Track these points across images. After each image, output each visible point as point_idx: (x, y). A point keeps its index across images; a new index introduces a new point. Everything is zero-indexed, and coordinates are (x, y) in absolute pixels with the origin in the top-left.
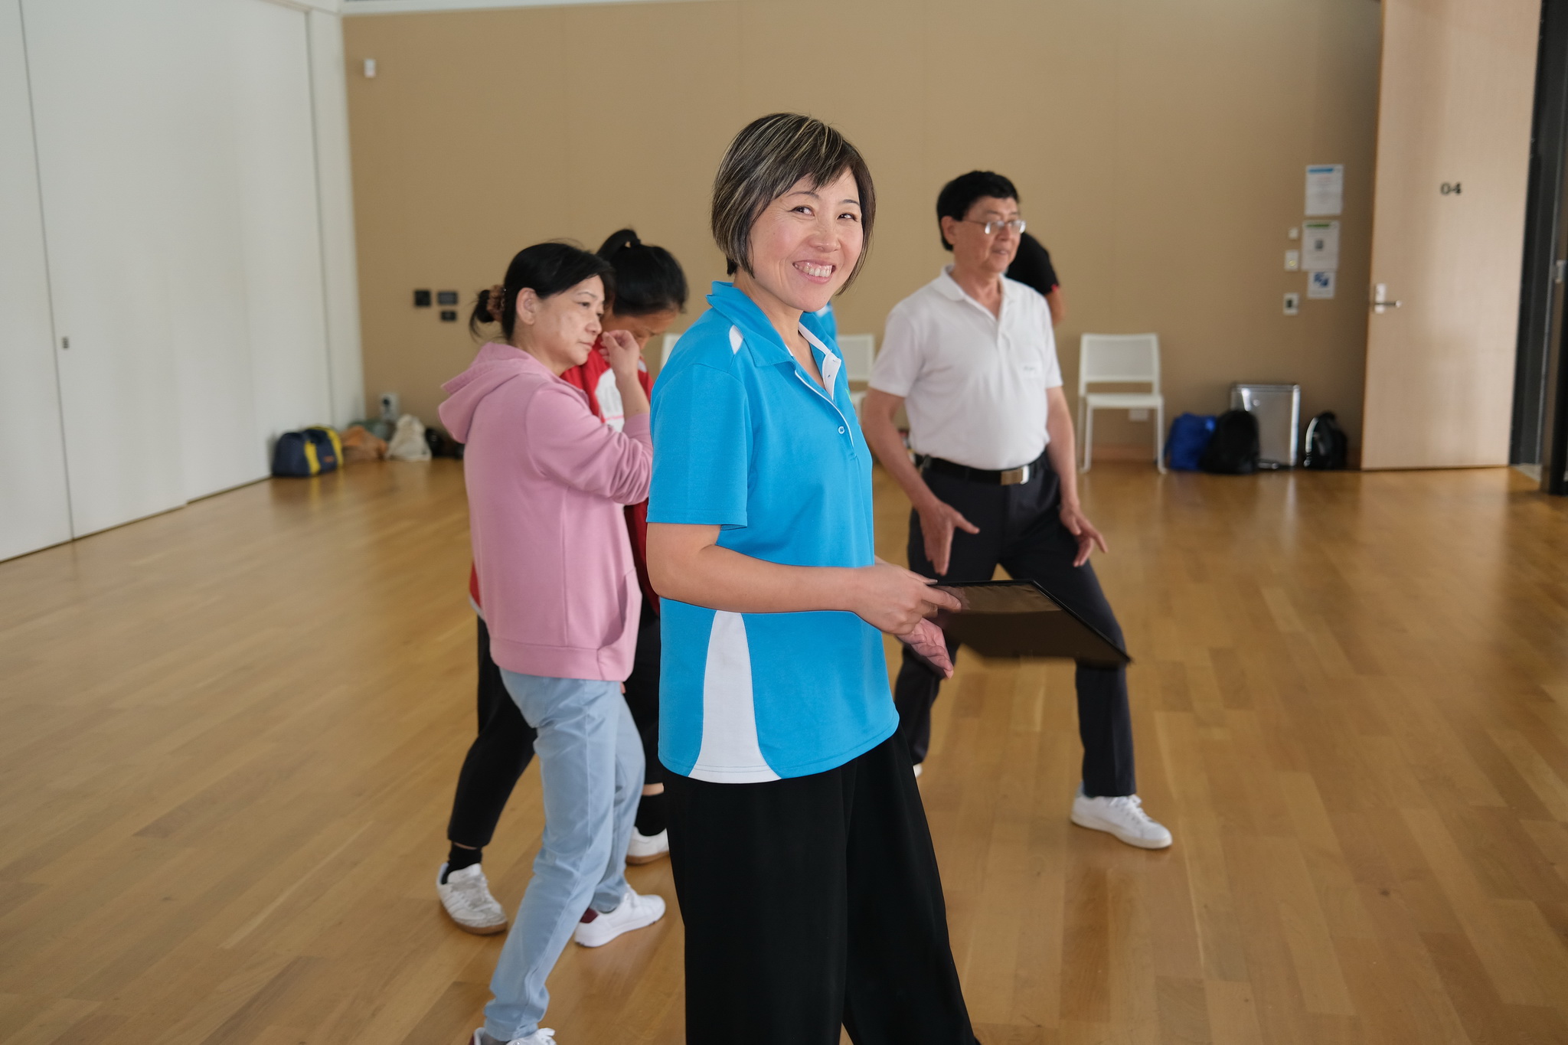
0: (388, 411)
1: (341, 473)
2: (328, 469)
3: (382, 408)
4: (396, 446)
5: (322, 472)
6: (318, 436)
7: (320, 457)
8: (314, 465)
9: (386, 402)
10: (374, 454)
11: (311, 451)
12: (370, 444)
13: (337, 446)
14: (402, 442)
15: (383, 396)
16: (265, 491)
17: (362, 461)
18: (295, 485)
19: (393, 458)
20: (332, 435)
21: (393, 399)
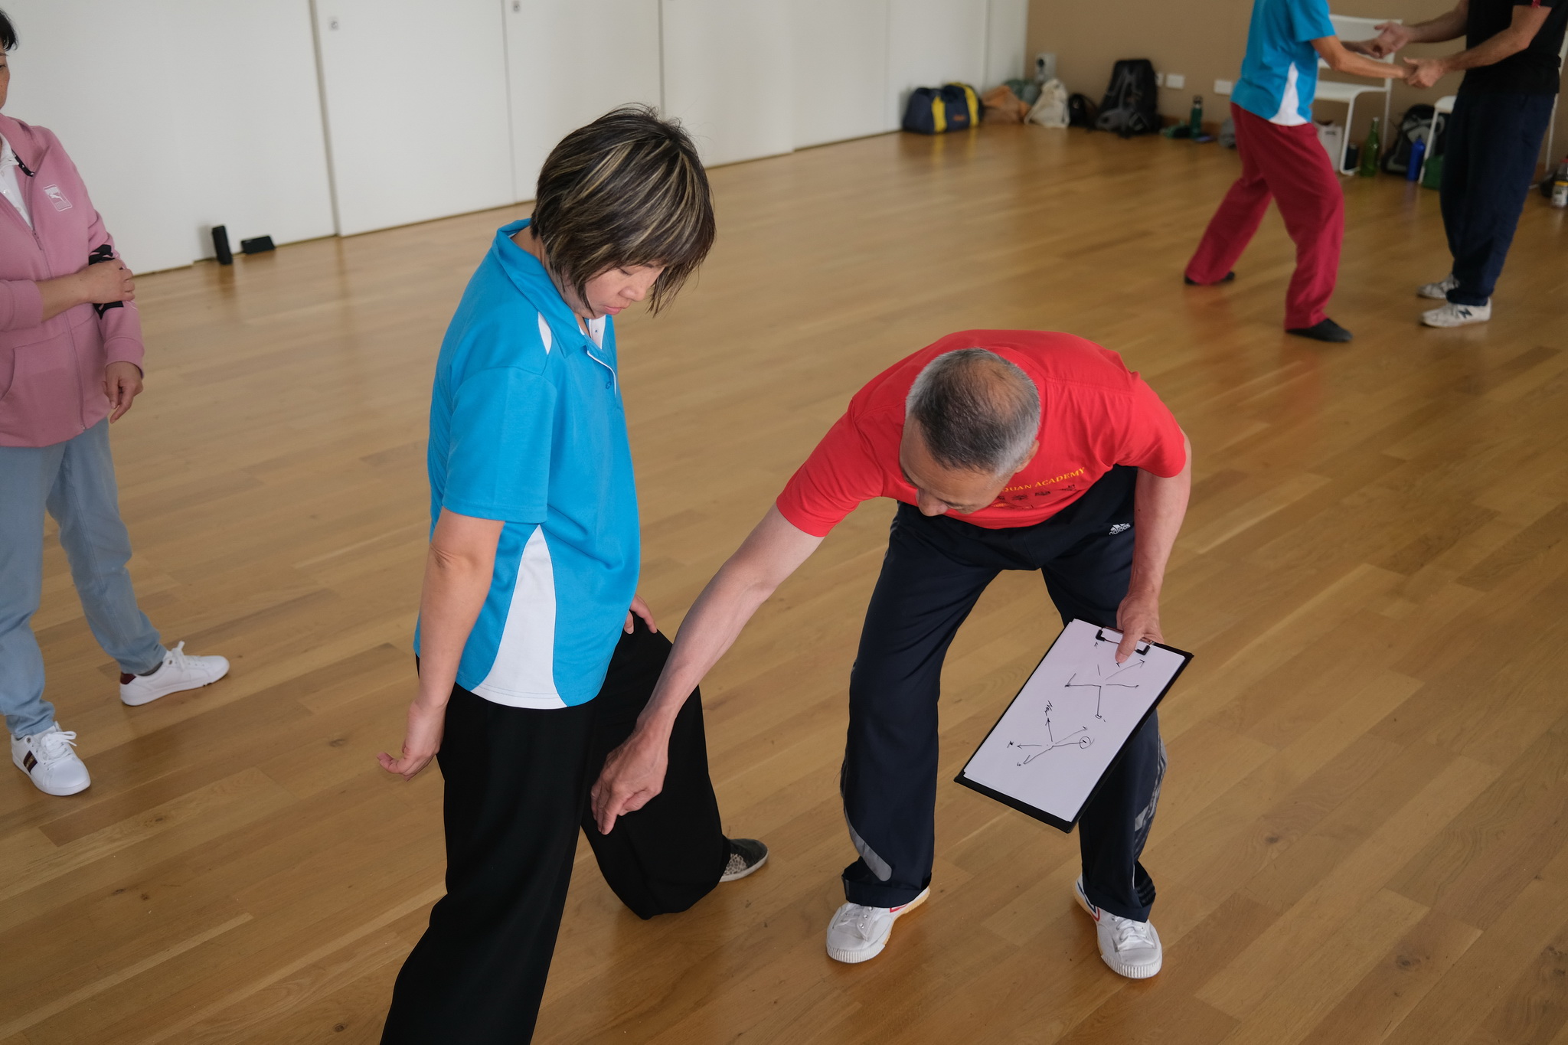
0: (1042, 72)
1: (973, 132)
2: (957, 127)
3: (1037, 68)
4: (1040, 112)
5: (947, 130)
6: (953, 94)
7: (948, 115)
8: (940, 122)
9: (1041, 63)
10: (1014, 117)
11: (938, 109)
12: (1011, 106)
13: (973, 107)
14: (1043, 107)
15: (1039, 56)
16: (893, 144)
17: (1002, 123)
18: (918, 141)
19: (1032, 121)
20: (969, 93)
21: (1048, 59)
